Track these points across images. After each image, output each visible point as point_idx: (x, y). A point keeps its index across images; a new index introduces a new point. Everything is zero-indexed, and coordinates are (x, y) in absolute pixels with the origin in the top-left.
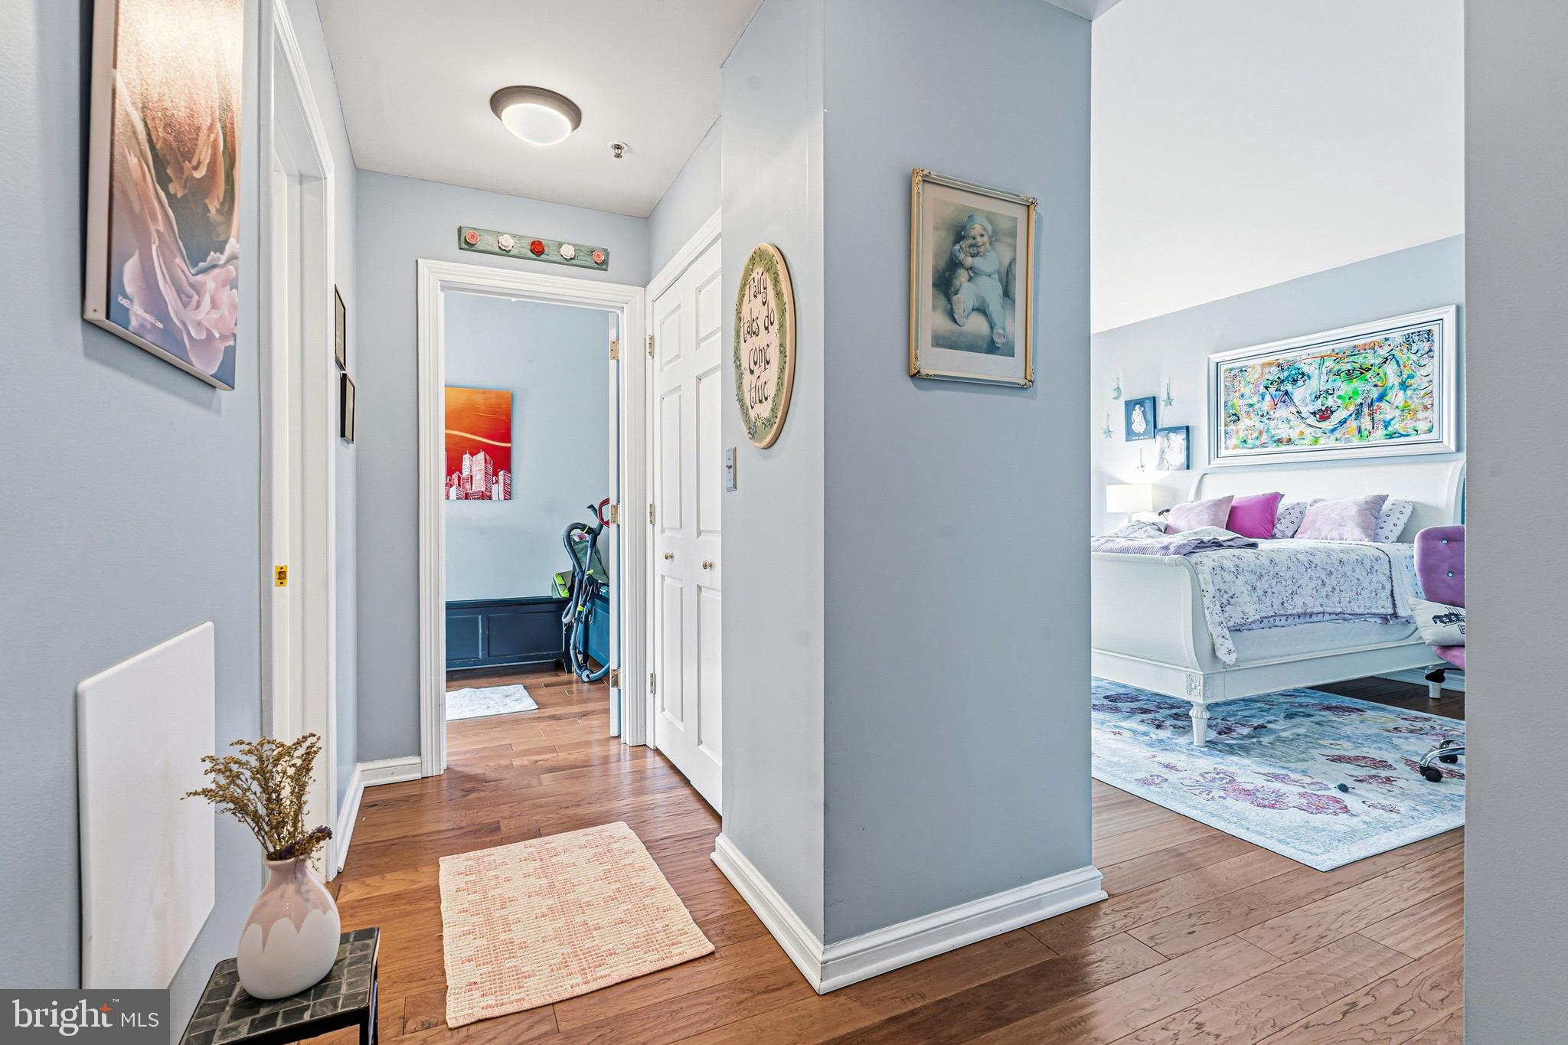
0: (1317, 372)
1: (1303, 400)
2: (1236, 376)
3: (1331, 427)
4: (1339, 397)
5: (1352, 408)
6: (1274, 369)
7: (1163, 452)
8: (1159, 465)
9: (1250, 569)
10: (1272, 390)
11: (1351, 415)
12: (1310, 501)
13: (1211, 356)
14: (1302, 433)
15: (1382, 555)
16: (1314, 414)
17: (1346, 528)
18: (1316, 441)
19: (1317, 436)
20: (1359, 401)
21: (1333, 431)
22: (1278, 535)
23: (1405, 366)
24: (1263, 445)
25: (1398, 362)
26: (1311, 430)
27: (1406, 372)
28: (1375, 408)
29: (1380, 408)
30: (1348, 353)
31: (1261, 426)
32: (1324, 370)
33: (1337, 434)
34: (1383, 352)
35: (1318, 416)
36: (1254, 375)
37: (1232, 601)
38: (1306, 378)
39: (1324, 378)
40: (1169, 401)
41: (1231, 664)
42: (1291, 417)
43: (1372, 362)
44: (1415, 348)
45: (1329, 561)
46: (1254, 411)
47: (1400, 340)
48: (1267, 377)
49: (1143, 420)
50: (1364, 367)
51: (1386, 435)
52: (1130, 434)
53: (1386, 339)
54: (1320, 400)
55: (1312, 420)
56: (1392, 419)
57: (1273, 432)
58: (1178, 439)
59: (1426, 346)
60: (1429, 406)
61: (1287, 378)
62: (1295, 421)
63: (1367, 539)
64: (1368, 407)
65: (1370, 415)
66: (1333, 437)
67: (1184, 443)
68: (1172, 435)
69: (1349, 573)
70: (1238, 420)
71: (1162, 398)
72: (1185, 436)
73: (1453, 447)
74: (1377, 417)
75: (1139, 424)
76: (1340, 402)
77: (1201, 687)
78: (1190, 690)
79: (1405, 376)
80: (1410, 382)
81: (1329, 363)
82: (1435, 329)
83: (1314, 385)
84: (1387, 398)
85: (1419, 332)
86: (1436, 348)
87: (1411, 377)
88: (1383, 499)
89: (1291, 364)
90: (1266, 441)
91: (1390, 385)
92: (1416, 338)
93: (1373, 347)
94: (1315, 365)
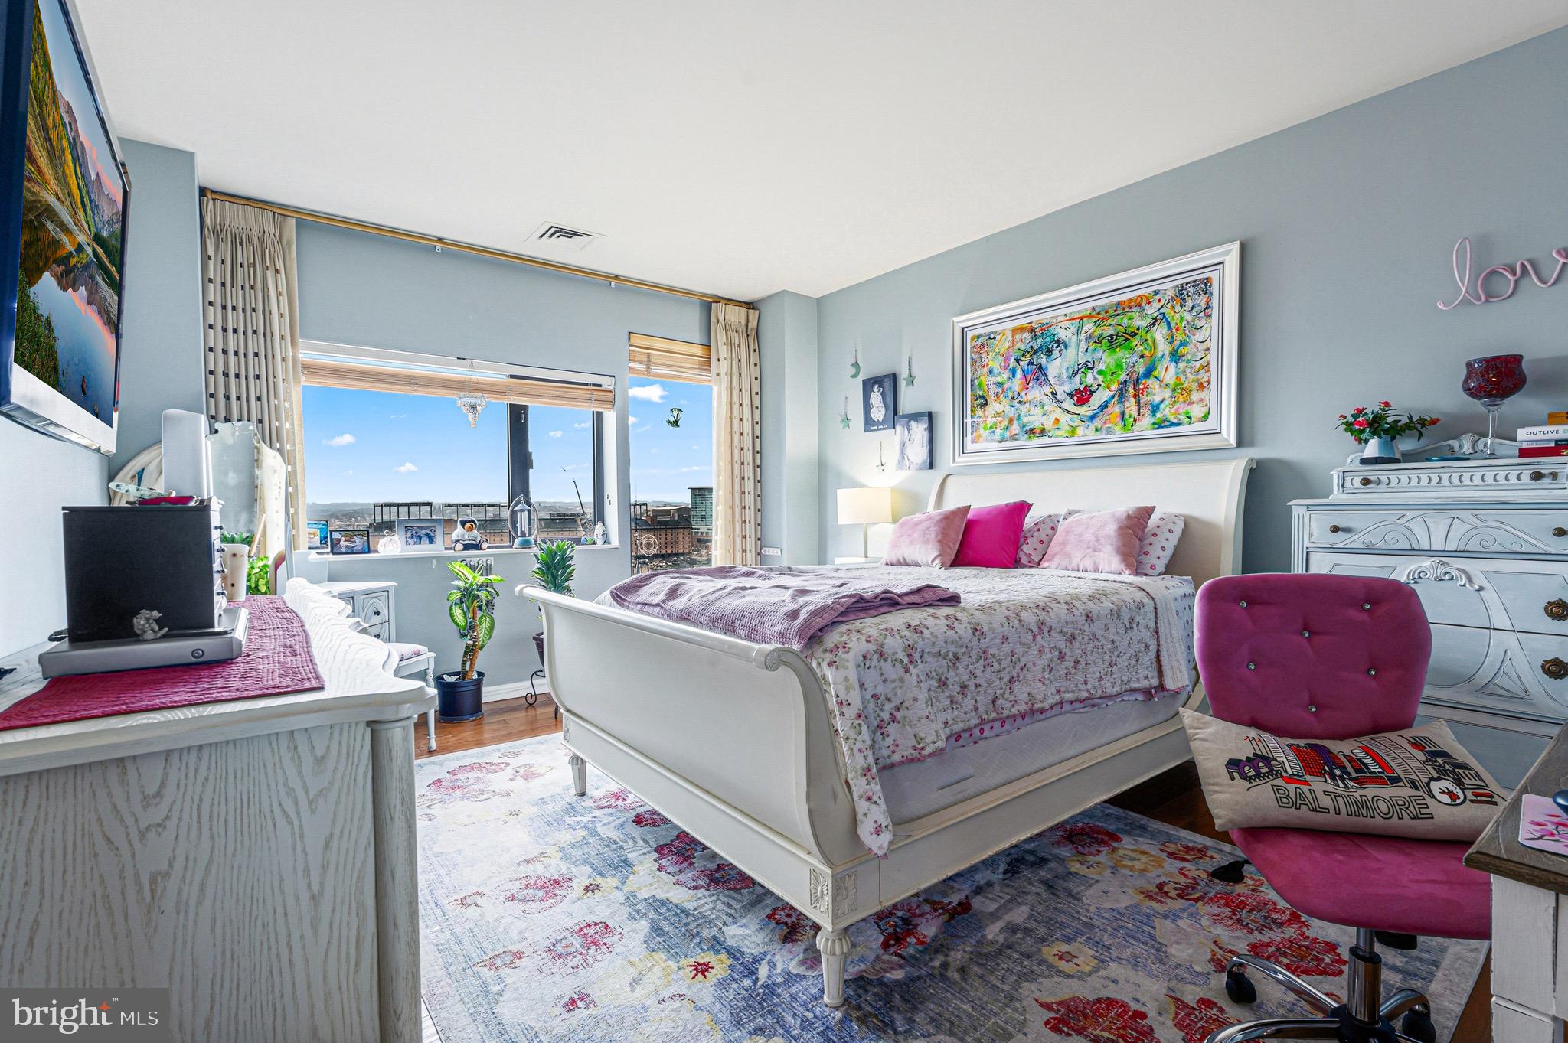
0: (1075, 338)
1: (1059, 377)
2: (983, 345)
3: (1090, 413)
4: (1100, 372)
5: (1114, 387)
6: (1027, 335)
7: (903, 446)
8: (899, 463)
9: (936, 649)
10: (1024, 364)
11: (1113, 397)
12: (1063, 512)
13: (956, 319)
14: (1057, 420)
15: (1146, 600)
16: (1071, 395)
17: (1102, 554)
18: (1073, 431)
19: (1076, 424)
20: (1123, 377)
21: (1092, 418)
22: (1024, 560)
23: (1177, 329)
24: (1014, 438)
25: (1169, 324)
26: (1068, 417)
27: (1179, 337)
28: (1141, 387)
29: (1147, 387)
30: (1111, 312)
31: (1010, 412)
32: (1083, 337)
33: (1097, 423)
34: (1151, 310)
35: (1075, 398)
36: (1003, 345)
37: (898, 715)
38: (1062, 346)
39: (1083, 346)
40: (911, 381)
41: (880, 853)
42: (1046, 400)
43: (1139, 323)
44: (1189, 304)
45: (1070, 618)
46: (1003, 391)
47: (1171, 294)
48: (1019, 345)
49: (882, 405)
50: (1130, 330)
51: (1154, 424)
52: (869, 423)
53: (1156, 292)
54: (1078, 377)
55: (1069, 404)
56: (1161, 402)
57: (1025, 419)
58: (920, 429)
59: (1202, 300)
60: (1205, 384)
61: (1041, 347)
62: (1050, 405)
63: (1127, 572)
64: (1133, 386)
65: (1136, 396)
66: (1092, 427)
67: (926, 434)
68: (913, 424)
69: (1099, 634)
70: (986, 404)
71: (904, 374)
72: (926, 426)
73: (1233, 441)
74: (1144, 399)
75: (878, 413)
76: (1100, 378)
77: (828, 898)
78: (815, 900)
79: (1177, 343)
80: (1183, 350)
81: (1089, 326)
82: (1215, 276)
83: (1073, 355)
84: (1156, 373)
85: (1194, 282)
86: (1215, 303)
87: (1184, 343)
88: (1148, 511)
89: (1046, 327)
90: (1017, 432)
91: (1159, 355)
92: (1191, 290)
93: (1139, 303)
94: (1073, 329)
